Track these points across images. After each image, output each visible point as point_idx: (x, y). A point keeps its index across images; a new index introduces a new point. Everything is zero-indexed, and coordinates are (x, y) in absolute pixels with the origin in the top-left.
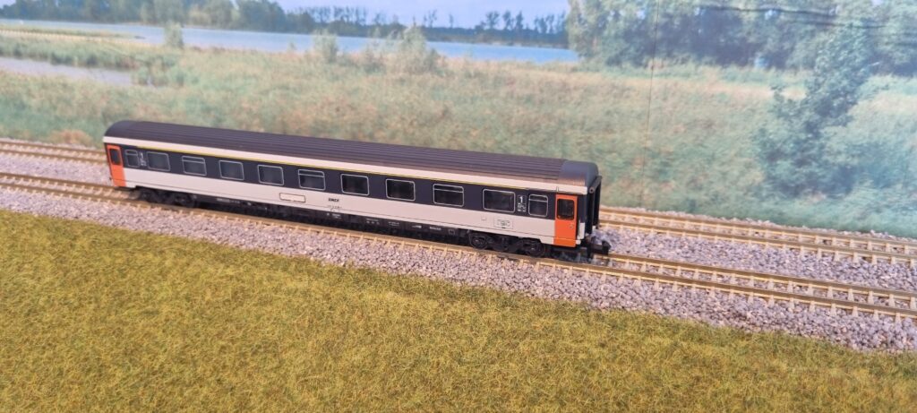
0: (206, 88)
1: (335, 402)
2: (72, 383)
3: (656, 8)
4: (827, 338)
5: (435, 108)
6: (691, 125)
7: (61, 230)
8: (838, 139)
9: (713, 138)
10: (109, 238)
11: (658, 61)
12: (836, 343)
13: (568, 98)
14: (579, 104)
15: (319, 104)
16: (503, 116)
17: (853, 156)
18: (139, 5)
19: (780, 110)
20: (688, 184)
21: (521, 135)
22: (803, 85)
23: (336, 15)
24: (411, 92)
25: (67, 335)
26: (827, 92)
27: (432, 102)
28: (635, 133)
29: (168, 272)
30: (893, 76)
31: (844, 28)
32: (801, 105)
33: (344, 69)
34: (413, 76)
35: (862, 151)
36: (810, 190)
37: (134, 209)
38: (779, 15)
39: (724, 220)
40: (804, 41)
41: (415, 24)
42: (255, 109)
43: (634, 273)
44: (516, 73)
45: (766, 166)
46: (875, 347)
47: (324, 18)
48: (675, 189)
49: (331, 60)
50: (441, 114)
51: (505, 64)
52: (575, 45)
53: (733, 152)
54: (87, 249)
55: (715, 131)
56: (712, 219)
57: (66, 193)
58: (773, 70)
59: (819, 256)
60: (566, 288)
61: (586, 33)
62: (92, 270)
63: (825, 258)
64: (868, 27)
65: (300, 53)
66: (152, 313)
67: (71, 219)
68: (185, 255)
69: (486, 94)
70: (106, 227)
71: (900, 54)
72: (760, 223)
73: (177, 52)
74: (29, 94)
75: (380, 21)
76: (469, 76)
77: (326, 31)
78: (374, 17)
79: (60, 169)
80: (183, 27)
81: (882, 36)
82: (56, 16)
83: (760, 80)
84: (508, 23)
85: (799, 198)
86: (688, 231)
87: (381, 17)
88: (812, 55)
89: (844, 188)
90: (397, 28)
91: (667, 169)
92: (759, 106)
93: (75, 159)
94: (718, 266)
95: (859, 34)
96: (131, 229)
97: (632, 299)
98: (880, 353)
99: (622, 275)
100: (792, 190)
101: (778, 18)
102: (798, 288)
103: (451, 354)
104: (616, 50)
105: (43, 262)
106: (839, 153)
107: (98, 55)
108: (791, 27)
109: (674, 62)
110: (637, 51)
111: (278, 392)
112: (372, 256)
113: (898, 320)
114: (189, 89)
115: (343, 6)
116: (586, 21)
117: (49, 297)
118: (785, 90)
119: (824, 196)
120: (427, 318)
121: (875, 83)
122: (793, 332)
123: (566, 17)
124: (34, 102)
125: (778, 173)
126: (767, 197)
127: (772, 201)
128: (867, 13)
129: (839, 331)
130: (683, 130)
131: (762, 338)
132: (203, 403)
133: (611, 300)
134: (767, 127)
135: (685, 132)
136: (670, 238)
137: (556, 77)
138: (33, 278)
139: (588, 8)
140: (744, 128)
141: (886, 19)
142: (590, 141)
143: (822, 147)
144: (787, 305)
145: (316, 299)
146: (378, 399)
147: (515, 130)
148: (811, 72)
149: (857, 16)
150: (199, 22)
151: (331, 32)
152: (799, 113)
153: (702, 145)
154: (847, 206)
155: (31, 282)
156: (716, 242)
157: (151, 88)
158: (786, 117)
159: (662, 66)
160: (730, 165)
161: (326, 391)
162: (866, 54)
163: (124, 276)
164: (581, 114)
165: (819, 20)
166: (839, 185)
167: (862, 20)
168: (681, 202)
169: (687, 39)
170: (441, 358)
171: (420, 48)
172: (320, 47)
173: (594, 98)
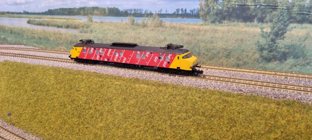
0: (98, 33)
2: (57, 109)
3: (225, 6)
4: (266, 96)
5: (162, 37)
6: (237, 40)
7: (57, 70)
8: (281, 43)
9: (243, 44)
10: (69, 72)
11: (226, 21)
14: (203, 35)
15: (129, 37)
17: (286, 49)
18: (81, 10)
19: (263, 35)
20: (236, 59)
21: (187, 45)
22: (269, 27)
23: (134, 11)
24: (155, 33)
25: (57, 97)
26: (277, 29)
28: (220, 44)
29: (84, 80)
30: (297, 24)
31: (281, 10)
32: (269, 33)
33: (136, 27)
34: (156, 28)
35: (289, 47)
36: (273, 60)
37: (76, 65)
38: (261, 6)
40: (269, 14)
41: (156, 13)
42: (111, 39)
43: (213, 80)
44: (185, 26)
45: (260, 53)
46: (280, 98)
47: (131, 12)
48: (232, 60)
49: (133, 24)
50: (164, 39)
51: (182, 24)
52: (202, 18)
53: (250, 49)
54: (63, 74)
55: (244, 42)
57: (59, 61)
58: (260, 23)
59: (272, 77)
60: (192, 83)
61: (205, 14)
62: (64, 80)
64: (288, 9)
65: (124, 22)
66: (79, 91)
67: (59, 67)
68: (89, 75)
69: (177, 33)
70: (69, 69)
71: (299, 17)
73: (91, 23)
74: (51, 36)
76: (172, 28)
77: (131, 16)
78: (145, 11)
79: (58, 56)
80: (92, 16)
81: (292, 11)
83: (256, 26)
84: (182, 12)
85: (271, 62)
87: (147, 11)
88: (272, 18)
89: (284, 59)
90: (151, 14)
91: (230, 54)
92: (257, 34)
93: (62, 54)
94: (240, 78)
95: (286, 11)
96: (75, 69)
97: (210, 86)
98: (281, 100)
99: (209, 80)
100: (268, 60)
102: (261, 84)
103: (158, 100)
104: (214, 18)
105: (52, 78)
106: (282, 48)
107: (69, 25)
109: (231, 21)
110: (220, 19)
111: (111, 111)
112: (139, 76)
113: (289, 92)
114: (94, 34)
115: (136, 8)
116: (205, 10)
117: (53, 87)
118: (264, 29)
119: (278, 62)
120: (152, 91)
121: (292, 26)
122: (256, 95)
123: (199, 10)
124: (52, 39)
125: (263, 55)
126: (261, 62)
127: (262, 64)
128: (288, 5)
129: (270, 94)
130: (234, 42)
131: (246, 96)
132: (91, 114)
133: (204, 86)
134: (259, 41)
135: (235, 43)
136: (227, 72)
137: (196, 27)
138: (49, 82)
139: (205, 6)
140: (253, 41)
141: (293, 6)
142: (207, 46)
143: (277, 46)
144: (256, 87)
145: (123, 86)
146: (137, 113)
147: (185, 44)
148: (272, 23)
149: (284, 6)
150: (97, 15)
151: (133, 16)
152: (269, 35)
153: (240, 47)
154: (286, 65)
157: (83, 34)
158: (265, 37)
159: (227, 23)
160: (249, 53)
161: (124, 111)
162: (288, 17)
163: (72, 81)
164: (204, 38)
165: (273, 7)
166: (283, 58)
167: (286, 7)
168: (235, 64)
169: (234, 15)
170: (155, 102)
171: (157, 20)
172: (130, 21)
173: (208, 33)
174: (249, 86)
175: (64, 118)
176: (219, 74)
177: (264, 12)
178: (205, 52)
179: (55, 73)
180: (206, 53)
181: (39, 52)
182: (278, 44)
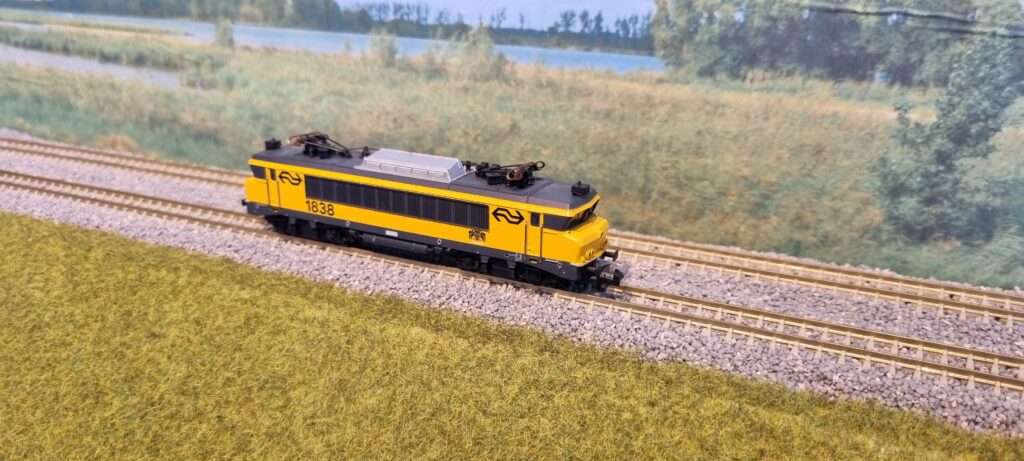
0: (257, 92)
1: (343, 451)
2: (66, 409)
3: (757, 9)
4: (932, 413)
5: (502, 122)
6: (797, 151)
7: (75, 238)
8: (976, 173)
9: (823, 167)
10: (124, 250)
11: (758, 72)
12: (943, 419)
13: (652, 115)
14: (666, 121)
15: (375, 114)
16: (578, 133)
17: (995, 195)
19: (905, 136)
20: (792, 222)
21: (598, 157)
22: (933, 106)
23: (396, 12)
24: (476, 103)
25: (69, 356)
26: (964, 115)
27: (500, 115)
29: (180, 291)
31: (987, 39)
32: (931, 130)
33: (403, 74)
34: (478, 85)
35: (1006, 189)
36: (940, 234)
37: (159, 220)
38: (905, 19)
39: (833, 265)
40: (936, 52)
41: (481, 24)
42: (307, 117)
43: (706, 321)
44: (594, 83)
45: (887, 203)
46: (991, 427)
47: (383, 16)
48: (775, 226)
49: (390, 64)
50: (508, 128)
51: (581, 72)
52: (662, 52)
53: (847, 185)
54: (100, 262)
55: (825, 159)
56: (818, 263)
57: (94, 201)
58: (897, 87)
59: (941, 313)
60: (620, 333)
61: (675, 37)
62: (102, 285)
63: (947, 316)
64: (1015, 37)
65: (356, 55)
66: (158, 336)
67: (90, 227)
68: (200, 272)
69: (560, 107)
70: (125, 240)
72: (877, 271)
73: (228, 51)
74: (76, 93)
75: (443, 21)
76: (540, 85)
77: (384, 31)
78: (437, 15)
79: (97, 175)
80: (233, 22)
82: (105, 10)
83: (880, 98)
84: (586, 25)
85: (927, 244)
86: (782, 276)
87: (444, 15)
88: (946, 69)
89: (982, 234)
90: (462, 29)
91: (768, 202)
92: (880, 130)
93: (115, 165)
94: (812, 318)
95: (1004, 45)
96: (150, 242)
97: (695, 351)
98: (998, 435)
99: (689, 322)
100: (918, 234)
101: (904, 23)
102: (905, 350)
103: (477, 402)
104: (709, 58)
105: (54, 274)
106: (978, 190)
107: (147, 52)
108: (919, 35)
109: (778, 73)
110: (734, 60)
111: (281, 434)
112: (405, 285)
114: (238, 94)
116: (675, 24)
117: (56, 312)
118: (911, 110)
119: (958, 243)
120: (455, 360)
122: (889, 403)
123: (651, 20)
124: (81, 103)
125: (901, 212)
126: (889, 241)
127: (893, 246)
128: (1018, 19)
129: (947, 405)
130: (787, 156)
131: (849, 408)
132: (200, 441)
133: (669, 350)
134: (890, 156)
135: (789, 158)
136: (759, 282)
137: (639, 89)
138: (42, 290)
139: (677, 8)
140: (861, 157)
142: (677, 165)
143: (956, 182)
144: (886, 369)
145: (334, 331)
146: (389, 450)
147: (591, 151)
148: (943, 91)
149: (1000, 23)
150: (250, 19)
151: (390, 31)
152: (929, 138)
153: (809, 175)
154: (987, 257)
155: (38, 294)
156: (814, 290)
157: (199, 91)
158: (913, 144)
159: (764, 79)
160: (843, 201)
161: (333, 438)
162: (1013, 69)
163: (135, 294)
164: (668, 134)
165: (955, 26)
166: (977, 229)
167: (1008, 27)
168: (784, 242)
169: (793, 47)
170: (464, 407)
171: (486, 52)
172: (377, 49)
173: (683, 115)
174: (858, 359)
175: (93, 451)
176: (725, 287)
177: (917, 41)
178: (667, 188)
179: (69, 252)
180: (675, 192)
181: (28, 154)
182: (964, 172)
